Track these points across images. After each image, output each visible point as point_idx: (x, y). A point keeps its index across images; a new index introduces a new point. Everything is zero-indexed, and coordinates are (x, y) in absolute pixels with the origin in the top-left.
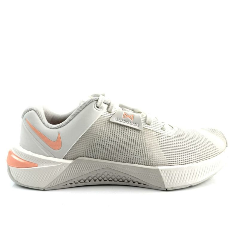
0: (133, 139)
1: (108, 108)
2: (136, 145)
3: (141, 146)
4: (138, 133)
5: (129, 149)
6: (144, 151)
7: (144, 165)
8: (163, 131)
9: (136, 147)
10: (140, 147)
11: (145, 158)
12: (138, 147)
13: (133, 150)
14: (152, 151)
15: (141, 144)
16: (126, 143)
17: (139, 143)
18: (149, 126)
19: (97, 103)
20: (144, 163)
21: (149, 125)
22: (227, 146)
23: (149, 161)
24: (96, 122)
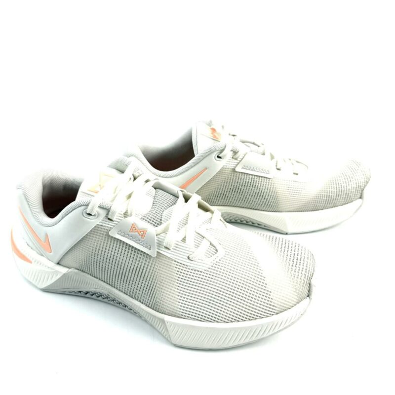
0: (139, 266)
1: (107, 214)
2: (143, 276)
3: (148, 279)
4: (148, 260)
5: (132, 279)
6: (152, 288)
7: (149, 307)
8: (189, 261)
9: (142, 279)
10: (147, 281)
11: (150, 297)
12: (145, 280)
13: (137, 282)
14: (163, 291)
15: (149, 276)
16: (128, 270)
17: (146, 275)
18: (166, 250)
19: (86, 209)
20: (148, 304)
21: (169, 249)
22: (308, 296)
23: (155, 304)
24: (93, 230)
